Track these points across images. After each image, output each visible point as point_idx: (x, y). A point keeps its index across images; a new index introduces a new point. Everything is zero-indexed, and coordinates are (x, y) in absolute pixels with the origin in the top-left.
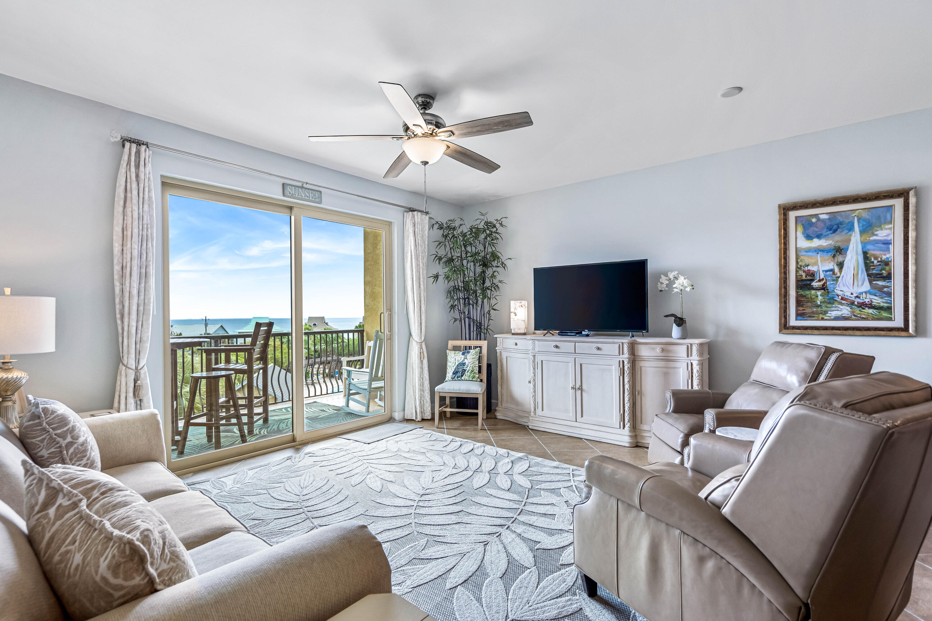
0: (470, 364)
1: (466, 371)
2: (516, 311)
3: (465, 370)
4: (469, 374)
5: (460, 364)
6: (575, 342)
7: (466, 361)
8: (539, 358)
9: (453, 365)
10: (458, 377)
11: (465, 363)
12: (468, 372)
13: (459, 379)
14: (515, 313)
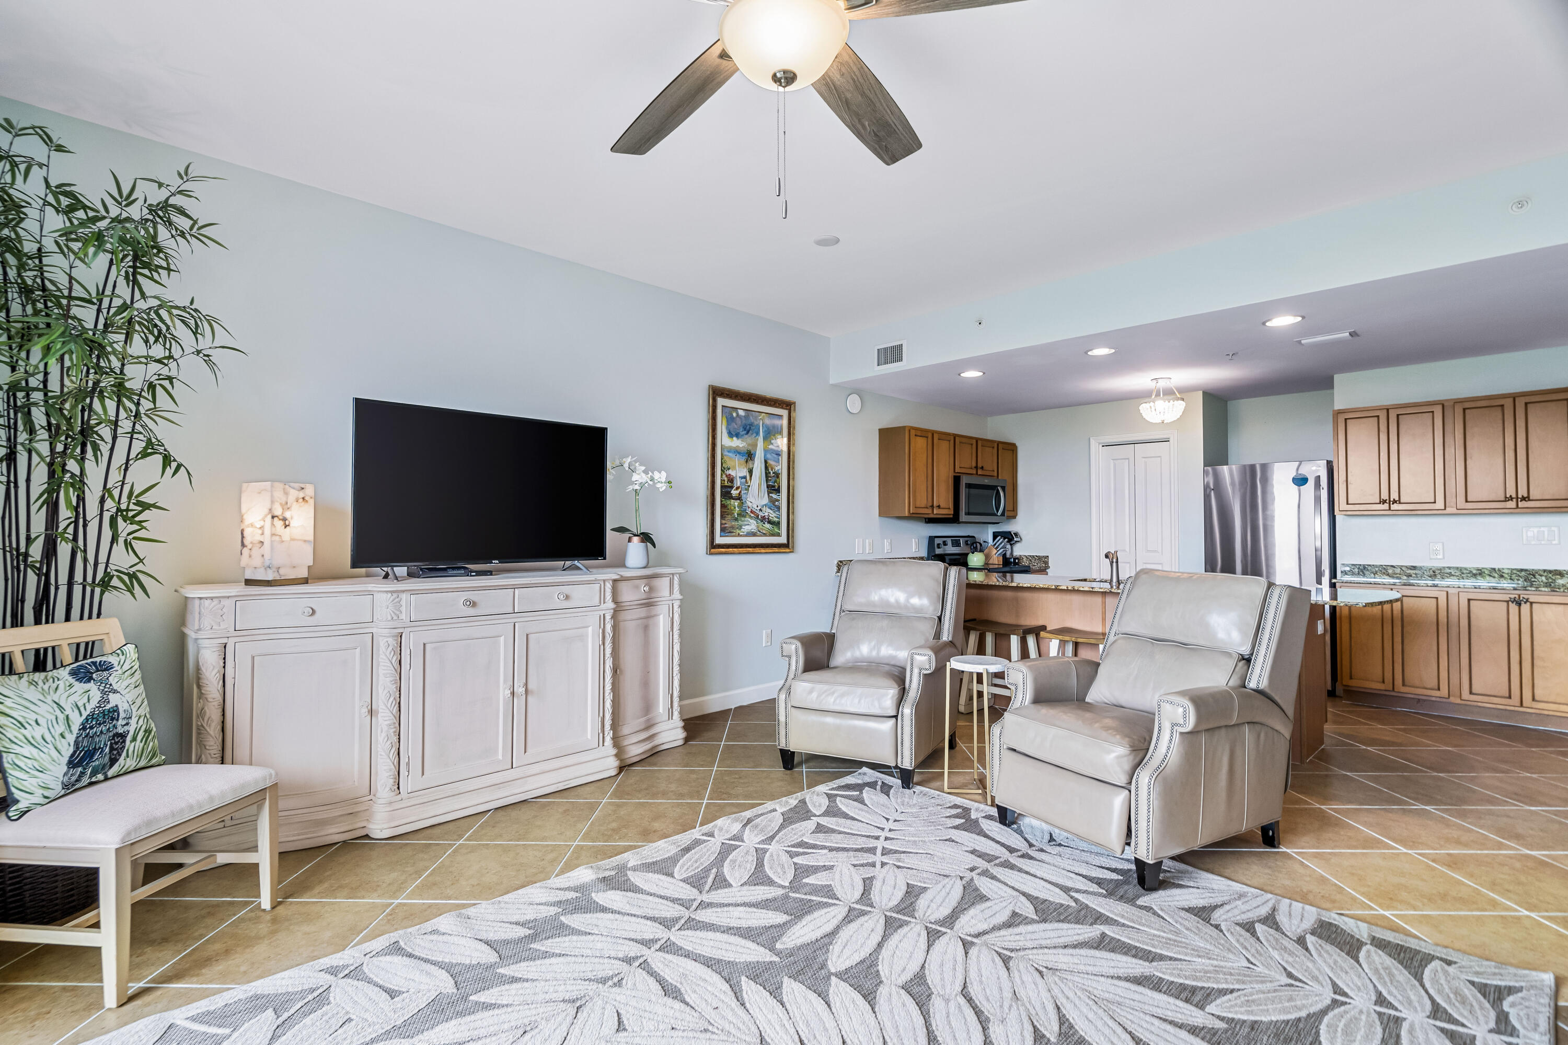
0: (134, 709)
1: (129, 738)
2: (288, 515)
3: (123, 736)
4: (139, 744)
5: (92, 716)
6: (514, 587)
7: (114, 700)
8: (411, 642)
9: (61, 728)
10: (94, 773)
11: (116, 710)
12: (134, 739)
13: (100, 777)
14: (284, 519)
